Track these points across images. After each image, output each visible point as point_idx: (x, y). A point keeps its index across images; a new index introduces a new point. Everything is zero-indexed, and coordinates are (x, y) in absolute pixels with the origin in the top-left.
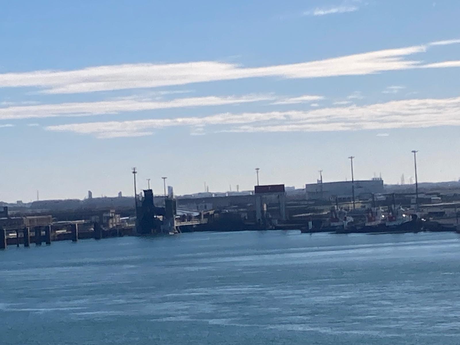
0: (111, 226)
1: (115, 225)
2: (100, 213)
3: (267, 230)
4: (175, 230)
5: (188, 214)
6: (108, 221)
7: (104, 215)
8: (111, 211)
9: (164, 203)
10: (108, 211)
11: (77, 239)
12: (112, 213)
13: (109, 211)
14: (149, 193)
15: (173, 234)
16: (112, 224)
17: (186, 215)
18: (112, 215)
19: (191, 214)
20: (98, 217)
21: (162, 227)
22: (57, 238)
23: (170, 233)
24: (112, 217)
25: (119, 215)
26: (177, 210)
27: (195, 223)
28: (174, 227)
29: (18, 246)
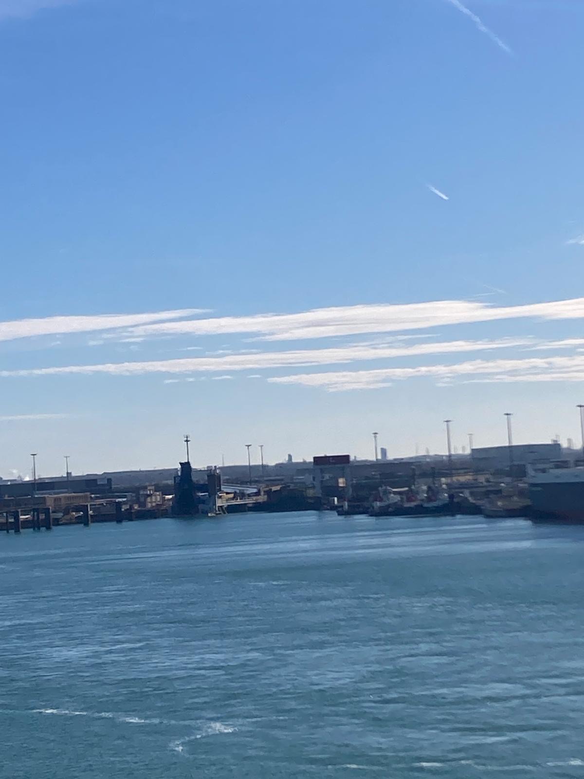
0: (149, 505)
1: (154, 504)
2: (136, 490)
3: (322, 510)
4: (216, 511)
5: (240, 490)
6: (145, 500)
7: (141, 492)
8: (149, 488)
9: (206, 478)
10: (145, 488)
11: (90, 522)
12: (150, 490)
13: (147, 489)
14: (186, 466)
15: (213, 515)
16: (151, 502)
17: (238, 491)
18: (150, 492)
19: (243, 490)
20: (134, 495)
21: (201, 506)
22: (74, 521)
23: (209, 515)
24: (150, 495)
25: (161, 492)
26: (222, 487)
27: (249, 501)
28: (216, 507)
29: (8, 532)
